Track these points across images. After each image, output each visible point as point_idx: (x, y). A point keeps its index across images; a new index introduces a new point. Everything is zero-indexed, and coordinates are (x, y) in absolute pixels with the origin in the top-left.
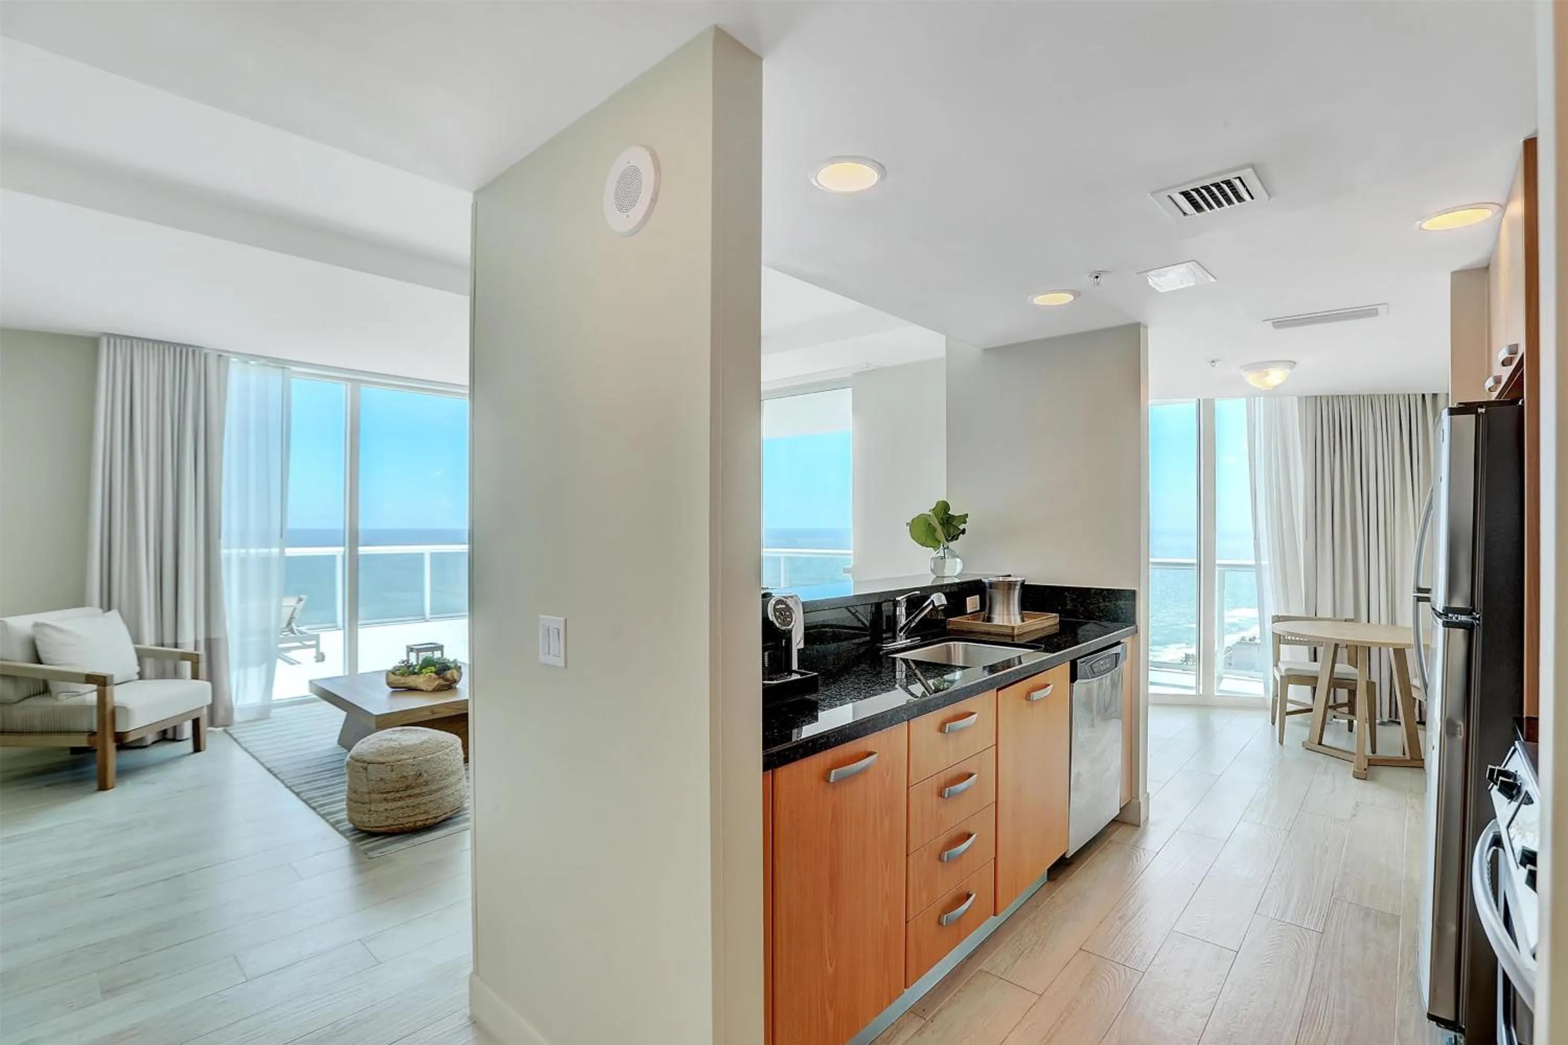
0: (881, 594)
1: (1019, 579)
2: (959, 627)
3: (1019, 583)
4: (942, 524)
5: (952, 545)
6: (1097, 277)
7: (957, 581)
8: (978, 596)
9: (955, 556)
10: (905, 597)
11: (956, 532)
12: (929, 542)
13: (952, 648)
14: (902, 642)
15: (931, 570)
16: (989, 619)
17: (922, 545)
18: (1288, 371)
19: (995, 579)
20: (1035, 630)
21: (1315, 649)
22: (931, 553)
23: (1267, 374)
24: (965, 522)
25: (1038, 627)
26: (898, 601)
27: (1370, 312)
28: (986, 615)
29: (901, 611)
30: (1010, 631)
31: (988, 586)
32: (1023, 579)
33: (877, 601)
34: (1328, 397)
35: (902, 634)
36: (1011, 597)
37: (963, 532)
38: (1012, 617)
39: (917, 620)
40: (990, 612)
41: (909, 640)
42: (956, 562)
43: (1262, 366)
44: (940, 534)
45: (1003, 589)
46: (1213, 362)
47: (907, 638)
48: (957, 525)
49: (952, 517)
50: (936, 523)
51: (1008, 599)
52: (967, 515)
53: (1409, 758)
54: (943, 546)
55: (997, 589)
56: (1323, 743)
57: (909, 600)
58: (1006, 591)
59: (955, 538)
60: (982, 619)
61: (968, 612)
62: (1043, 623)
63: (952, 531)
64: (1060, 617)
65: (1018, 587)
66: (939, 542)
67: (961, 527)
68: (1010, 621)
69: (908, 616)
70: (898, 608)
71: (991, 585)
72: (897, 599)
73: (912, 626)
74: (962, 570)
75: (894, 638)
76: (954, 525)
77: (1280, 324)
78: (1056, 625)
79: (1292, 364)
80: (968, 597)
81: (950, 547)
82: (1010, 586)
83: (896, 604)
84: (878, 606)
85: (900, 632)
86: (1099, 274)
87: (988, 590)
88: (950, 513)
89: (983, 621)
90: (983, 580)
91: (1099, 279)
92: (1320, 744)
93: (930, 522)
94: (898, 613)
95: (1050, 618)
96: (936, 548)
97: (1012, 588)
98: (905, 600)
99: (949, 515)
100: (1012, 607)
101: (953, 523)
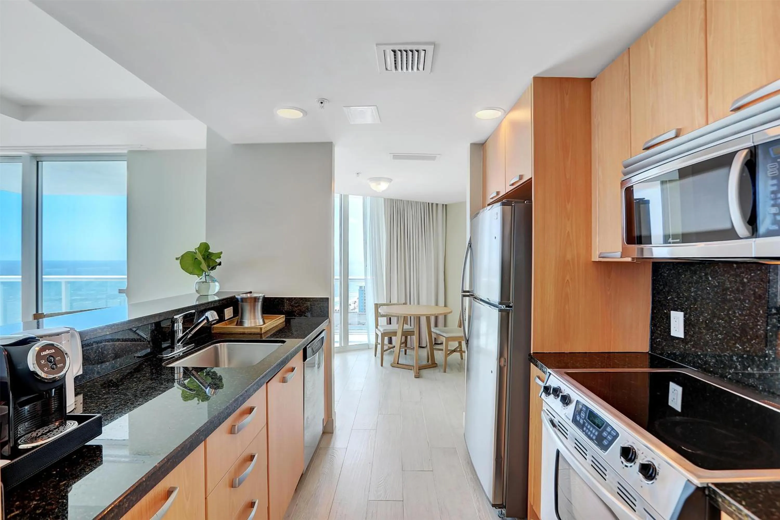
0: (160, 315)
1: (260, 295)
2: (222, 331)
3: (261, 298)
4: (204, 259)
5: (212, 273)
6: (322, 103)
7: (217, 298)
8: (232, 307)
9: (214, 281)
10: (182, 316)
11: (214, 265)
12: (196, 271)
13: (219, 347)
14: (179, 349)
15: (197, 291)
16: (240, 323)
17: (191, 273)
18: (389, 183)
19: (244, 296)
20: (273, 328)
21: (390, 318)
22: (195, 279)
23: (379, 184)
24: (220, 258)
25: (275, 325)
26: (177, 318)
27: (432, 158)
28: (239, 320)
29: (179, 326)
30: (258, 331)
31: (240, 300)
32: (263, 295)
33: (157, 320)
34: (396, 200)
35: (180, 344)
36: (256, 307)
37: (220, 264)
38: (257, 321)
39: (193, 332)
40: (242, 318)
41: (185, 348)
42: (216, 286)
43: (378, 180)
44: (204, 266)
45: (250, 302)
46: (358, 174)
47: (184, 347)
48: (214, 259)
49: (211, 254)
50: (200, 257)
51: (254, 309)
52: (221, 253)
53: (431, 364)
54: (205, 273)
55: (246, 302)
56: (399, 363)
57: (185, 317)
58: (252, 304)
59: (213, 268)
60: (235, 323)
61: (226, 319)
62: (277, 323)
63: (211, 264)
64: (285, 317)
65: (261, 300)
66: (203, 271)
67: (218, 261)
68: (255, 322)
69: (184, 329)
70: (176, 324)
71: (243, 300)
72: (175, 317)
73: (188, 337)
74: (220, 290)
75: (172, 347)
76: (212, 259)
77: (396, 157)
78: (283, 322)
79: (390, 180)
80: (226, 308)
81: (211, 274)
82: (256, 299)
83: (173, 322)
84: (158, 324)
85: (178, 342)
86: (324, 101)
87: (240, 303)
88: (209, 251)
89: (237, 325)
90: (236, 296)
91: (323, 104)
92: (398, 363)
93: (197, 257)
94: (175, 329)
95: (281, 318)
96: (199, 275)
97: (257, 301)
98: (181, 317)
99: (209, 252)
100: (256, 314)
101: (212, 258)
